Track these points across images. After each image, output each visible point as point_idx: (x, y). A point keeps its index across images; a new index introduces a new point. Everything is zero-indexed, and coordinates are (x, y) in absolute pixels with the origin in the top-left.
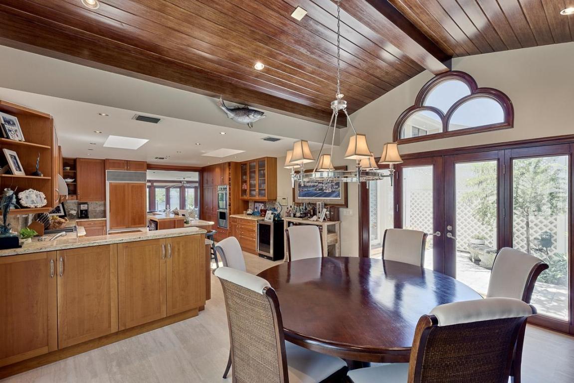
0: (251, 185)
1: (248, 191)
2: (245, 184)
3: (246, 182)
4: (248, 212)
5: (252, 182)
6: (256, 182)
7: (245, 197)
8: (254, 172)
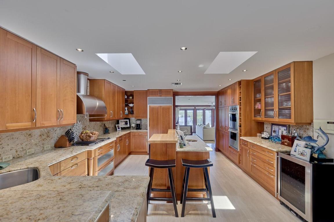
0: (266, 104)
1: (263, 111)
2: (258, 103)
3: (259, 100)
4: (263, 136)
5: (269, 100)
6: (275, 99)
7: (259, 118)
8: (272, 88)
